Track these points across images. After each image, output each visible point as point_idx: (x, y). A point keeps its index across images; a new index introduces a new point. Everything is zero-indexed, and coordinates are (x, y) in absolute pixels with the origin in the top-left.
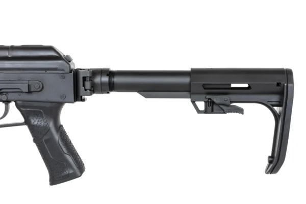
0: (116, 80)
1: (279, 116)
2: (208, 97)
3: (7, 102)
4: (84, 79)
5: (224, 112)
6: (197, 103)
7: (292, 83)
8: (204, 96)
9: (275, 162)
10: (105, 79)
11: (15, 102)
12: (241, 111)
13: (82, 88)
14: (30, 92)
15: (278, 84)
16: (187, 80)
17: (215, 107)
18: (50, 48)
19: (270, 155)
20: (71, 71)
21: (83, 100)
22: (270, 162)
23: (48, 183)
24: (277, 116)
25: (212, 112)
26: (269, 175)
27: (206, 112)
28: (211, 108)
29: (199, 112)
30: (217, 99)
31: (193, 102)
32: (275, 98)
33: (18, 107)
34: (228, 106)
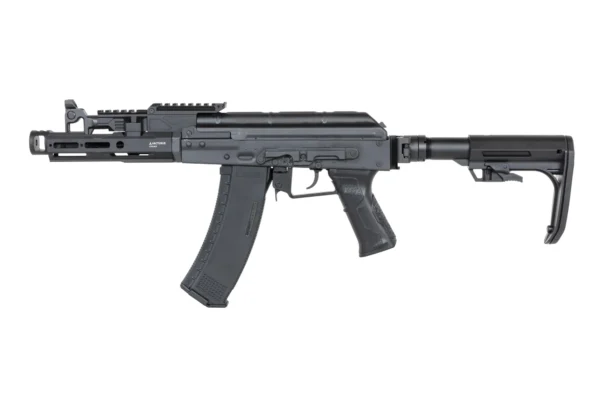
0: (434, 147)
1: (560, 184)
2: (487, 164)
3: (317, 170)
4: (403, 146)
5: (502, 180)
6: (475, 171)
7: (573, 149)
8: (482, 164)
9: (555, 232)
10: (423, 146)
11: (328, 169)
12: (519, 179)
13: (400, 155)
14: (346, 160)
15: (559, 152)
16: (466, 147)
17: (494, 175)
18: (365, 115)
19: (549, 224)
20: (387, 138)
21: (397, 168)
22: (550, 232)
23: (358, 254)
24: (557, 185)
25: (490, 180)
26: (548, 245)
27: (484, 179)
28: (490, 175)
29: (477, 180)
30: (496, 166)
31: (471, 170)
32: (556, 166)
33: (330, 175)
34: (507, 173)
